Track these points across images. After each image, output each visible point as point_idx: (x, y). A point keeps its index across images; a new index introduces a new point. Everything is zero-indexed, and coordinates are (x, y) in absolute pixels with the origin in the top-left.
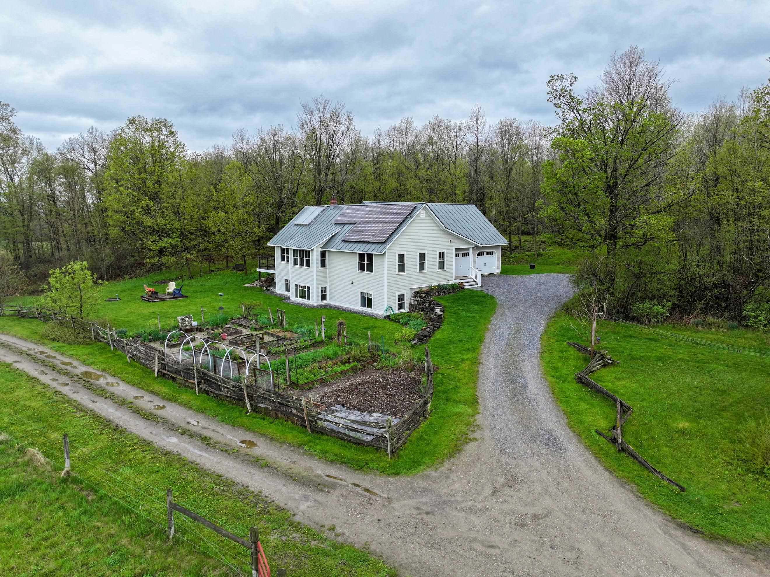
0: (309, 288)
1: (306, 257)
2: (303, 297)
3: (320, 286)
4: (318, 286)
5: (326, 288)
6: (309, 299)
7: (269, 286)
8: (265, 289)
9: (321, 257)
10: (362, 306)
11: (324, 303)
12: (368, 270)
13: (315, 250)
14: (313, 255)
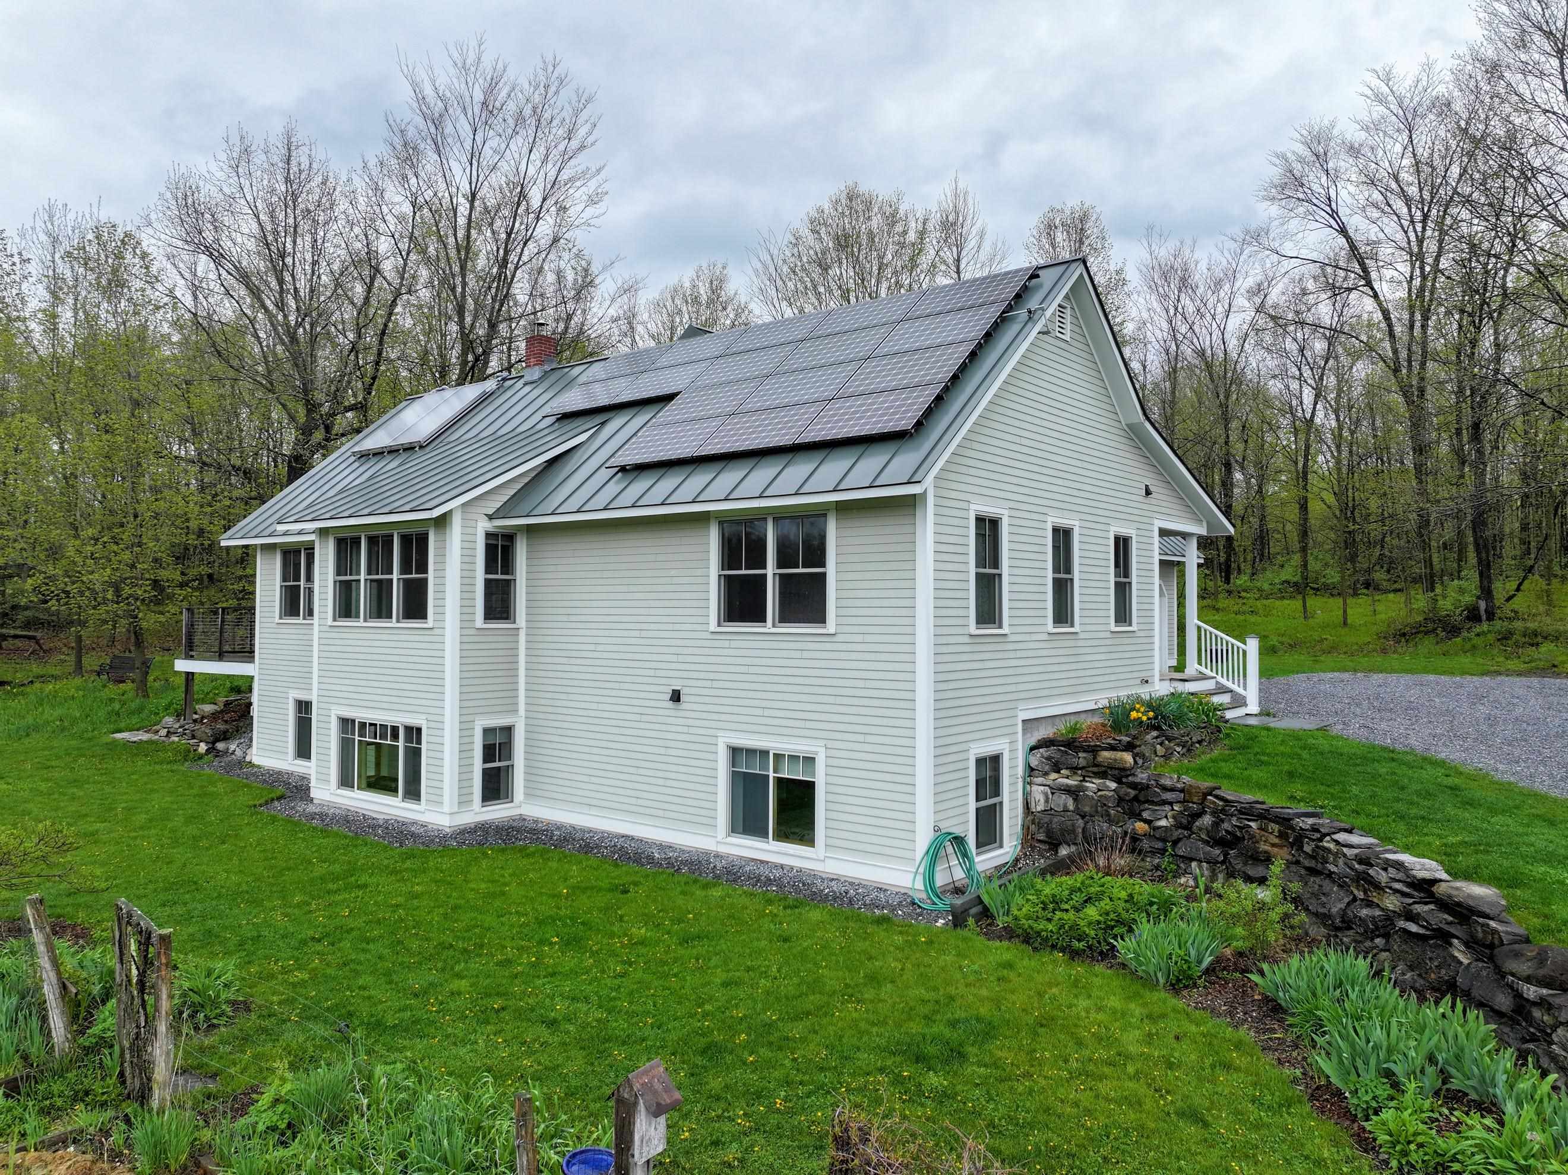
0: (414, 733)
1: (405, 568)
2: (382, 783)
3: (481, 723)
4: (465, 728)
5: (508, 730)
6: (413, 792)
7: (225, 736)
8: (203, 748)
9: (490, 568)
10: (734, 830)
11: (498, 812)
12: (786, 616)
13: (457, 521)
14: (442, 555)
